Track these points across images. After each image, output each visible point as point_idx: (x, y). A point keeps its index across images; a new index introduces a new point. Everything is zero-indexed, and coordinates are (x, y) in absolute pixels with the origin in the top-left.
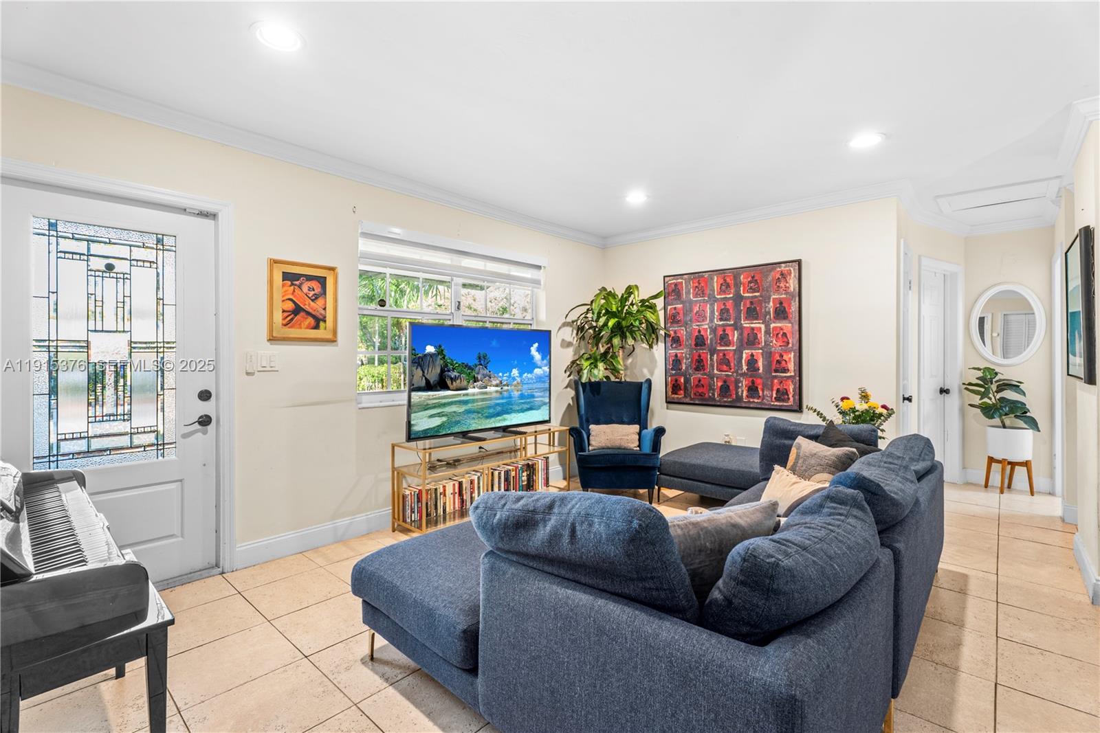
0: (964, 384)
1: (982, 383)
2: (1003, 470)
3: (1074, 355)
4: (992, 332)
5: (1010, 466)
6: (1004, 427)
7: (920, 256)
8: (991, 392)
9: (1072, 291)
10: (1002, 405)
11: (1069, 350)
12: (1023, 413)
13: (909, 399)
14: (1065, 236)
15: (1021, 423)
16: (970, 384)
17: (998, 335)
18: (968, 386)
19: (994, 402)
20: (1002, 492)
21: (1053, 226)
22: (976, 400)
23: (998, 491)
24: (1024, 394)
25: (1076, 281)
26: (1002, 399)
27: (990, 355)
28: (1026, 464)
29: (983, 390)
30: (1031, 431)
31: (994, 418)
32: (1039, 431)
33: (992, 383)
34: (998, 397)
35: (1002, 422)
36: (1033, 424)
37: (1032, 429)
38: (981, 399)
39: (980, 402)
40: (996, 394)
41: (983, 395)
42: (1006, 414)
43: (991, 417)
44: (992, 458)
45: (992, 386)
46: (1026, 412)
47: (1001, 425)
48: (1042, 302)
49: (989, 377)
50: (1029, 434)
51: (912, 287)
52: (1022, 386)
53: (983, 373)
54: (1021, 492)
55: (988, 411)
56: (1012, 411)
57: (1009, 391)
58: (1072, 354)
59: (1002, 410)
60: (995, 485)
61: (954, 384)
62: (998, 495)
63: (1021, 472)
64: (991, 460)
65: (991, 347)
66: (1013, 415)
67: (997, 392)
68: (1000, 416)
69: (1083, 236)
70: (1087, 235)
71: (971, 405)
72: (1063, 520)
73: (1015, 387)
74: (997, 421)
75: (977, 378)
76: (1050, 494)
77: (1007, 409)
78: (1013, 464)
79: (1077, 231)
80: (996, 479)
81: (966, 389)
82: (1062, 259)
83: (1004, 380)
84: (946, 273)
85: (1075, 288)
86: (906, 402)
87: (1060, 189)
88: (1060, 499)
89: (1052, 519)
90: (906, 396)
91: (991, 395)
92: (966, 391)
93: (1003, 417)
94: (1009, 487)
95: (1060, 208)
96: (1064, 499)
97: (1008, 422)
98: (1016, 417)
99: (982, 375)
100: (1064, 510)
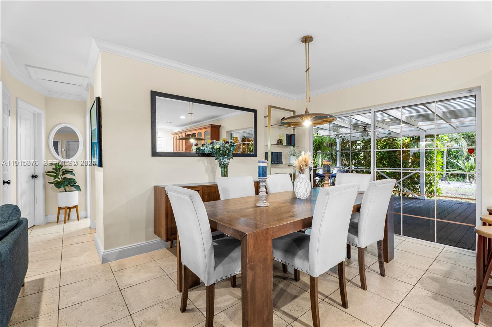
0: (45, 172)
1: (55, 171)
2: (66, 212)
3: (94, 157)
4: (62, 149)
5: (69, 209)
6: (66, 191)
7: (17, 98)
8: (59, 175)
9: (93, 131)
10: (65, 181)
11: (92, 155)
12: (74, 184)
13: (8, 183)
14: (90, 102)
15: (73, 189)
16: (49, 172)
17: (65, 150)
18: (48, 173)
19: (61, 180)
20: (65, 223)
21: (86, 102)
22: (52, 180)
23: (63, 222)
24: (75, 175)
25: (95, 127)
26: (65, 178)
27: (60, 159)
28: (76, 207)
29: (55, 174)
30: (78, 191)
31: (61, 188)
32: (81, 191)
33: (60, 171)
34: (63, 177)
35: (65, 189)
36: (78, 188)
37: (78, 190)
38: (54, 179)
39: (54, 180)
40: (62, 176)
41: (55, 177)
42: (67, 185)
43: (60, 188)
44: (60, 207)
45: (60, 172)
46: (75, 183)
47: (64, 191)
48: (81, 134)
49: (58, 168)
50: (77, 192)
51: (11, 115)
52: (74, 172)
53: (55, 166)
54: (74, 220)
55: (58, 185)
56: (69, 183)
57: (68, 174)
58: (93, 157)
59: (65, 183)
60: (62, 220)
61: (40, 172)
62: (63, 225)
63: (74, 211)
64: (60, 208)
65: (61, 155)
66: (69, 185)
67: (63, 175)
68: (64, 187)
69: (97, 101)
70: (98, 100)
71: (49, 183)
72: (90, 228)
73: (71, 172)
74: (62, 189)
75: (52, 169)
76: (85, 218)
77: (67, 183)
78: (70, 208)
79: (95, 99)
80: (62, 217)
81: (47, 174)
82: (89, 113)
83: (66, 169)
84: (35, 113)
85: (94, 129)
86: (6, 184)
87: (88, 84)
88: (89, 219)
89: (86, 229)
90: (6, 181)
91: (59, 177)
92: (47, 176)
93: (65, 187)
94: (68, 219)
95: (88, 93)
96: (91, 219)
97: (67, 189)
98: (71, 186)
99: (55, 167)
100: (91, 224)
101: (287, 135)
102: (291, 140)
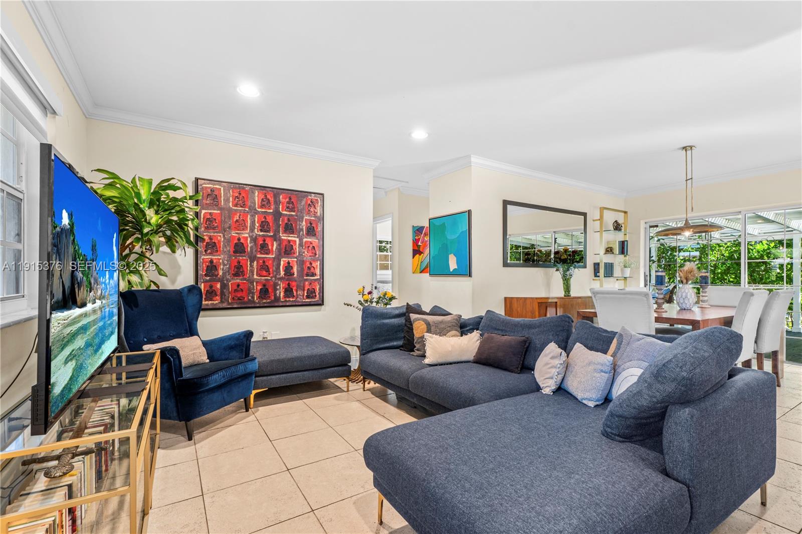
101: (619, 242)
102: (623, 248)
